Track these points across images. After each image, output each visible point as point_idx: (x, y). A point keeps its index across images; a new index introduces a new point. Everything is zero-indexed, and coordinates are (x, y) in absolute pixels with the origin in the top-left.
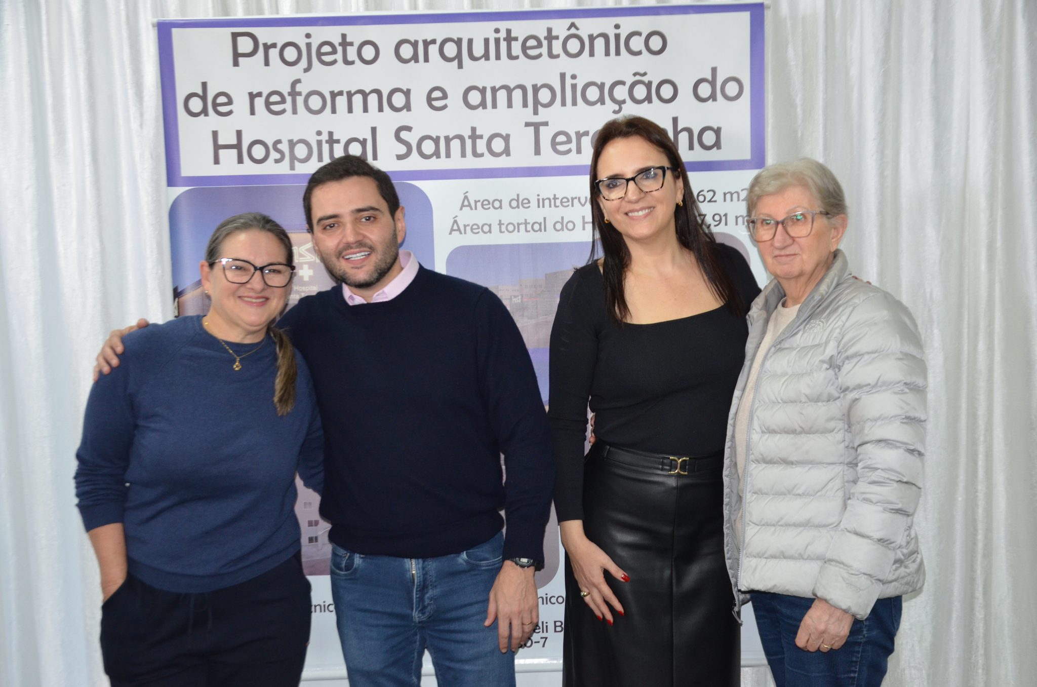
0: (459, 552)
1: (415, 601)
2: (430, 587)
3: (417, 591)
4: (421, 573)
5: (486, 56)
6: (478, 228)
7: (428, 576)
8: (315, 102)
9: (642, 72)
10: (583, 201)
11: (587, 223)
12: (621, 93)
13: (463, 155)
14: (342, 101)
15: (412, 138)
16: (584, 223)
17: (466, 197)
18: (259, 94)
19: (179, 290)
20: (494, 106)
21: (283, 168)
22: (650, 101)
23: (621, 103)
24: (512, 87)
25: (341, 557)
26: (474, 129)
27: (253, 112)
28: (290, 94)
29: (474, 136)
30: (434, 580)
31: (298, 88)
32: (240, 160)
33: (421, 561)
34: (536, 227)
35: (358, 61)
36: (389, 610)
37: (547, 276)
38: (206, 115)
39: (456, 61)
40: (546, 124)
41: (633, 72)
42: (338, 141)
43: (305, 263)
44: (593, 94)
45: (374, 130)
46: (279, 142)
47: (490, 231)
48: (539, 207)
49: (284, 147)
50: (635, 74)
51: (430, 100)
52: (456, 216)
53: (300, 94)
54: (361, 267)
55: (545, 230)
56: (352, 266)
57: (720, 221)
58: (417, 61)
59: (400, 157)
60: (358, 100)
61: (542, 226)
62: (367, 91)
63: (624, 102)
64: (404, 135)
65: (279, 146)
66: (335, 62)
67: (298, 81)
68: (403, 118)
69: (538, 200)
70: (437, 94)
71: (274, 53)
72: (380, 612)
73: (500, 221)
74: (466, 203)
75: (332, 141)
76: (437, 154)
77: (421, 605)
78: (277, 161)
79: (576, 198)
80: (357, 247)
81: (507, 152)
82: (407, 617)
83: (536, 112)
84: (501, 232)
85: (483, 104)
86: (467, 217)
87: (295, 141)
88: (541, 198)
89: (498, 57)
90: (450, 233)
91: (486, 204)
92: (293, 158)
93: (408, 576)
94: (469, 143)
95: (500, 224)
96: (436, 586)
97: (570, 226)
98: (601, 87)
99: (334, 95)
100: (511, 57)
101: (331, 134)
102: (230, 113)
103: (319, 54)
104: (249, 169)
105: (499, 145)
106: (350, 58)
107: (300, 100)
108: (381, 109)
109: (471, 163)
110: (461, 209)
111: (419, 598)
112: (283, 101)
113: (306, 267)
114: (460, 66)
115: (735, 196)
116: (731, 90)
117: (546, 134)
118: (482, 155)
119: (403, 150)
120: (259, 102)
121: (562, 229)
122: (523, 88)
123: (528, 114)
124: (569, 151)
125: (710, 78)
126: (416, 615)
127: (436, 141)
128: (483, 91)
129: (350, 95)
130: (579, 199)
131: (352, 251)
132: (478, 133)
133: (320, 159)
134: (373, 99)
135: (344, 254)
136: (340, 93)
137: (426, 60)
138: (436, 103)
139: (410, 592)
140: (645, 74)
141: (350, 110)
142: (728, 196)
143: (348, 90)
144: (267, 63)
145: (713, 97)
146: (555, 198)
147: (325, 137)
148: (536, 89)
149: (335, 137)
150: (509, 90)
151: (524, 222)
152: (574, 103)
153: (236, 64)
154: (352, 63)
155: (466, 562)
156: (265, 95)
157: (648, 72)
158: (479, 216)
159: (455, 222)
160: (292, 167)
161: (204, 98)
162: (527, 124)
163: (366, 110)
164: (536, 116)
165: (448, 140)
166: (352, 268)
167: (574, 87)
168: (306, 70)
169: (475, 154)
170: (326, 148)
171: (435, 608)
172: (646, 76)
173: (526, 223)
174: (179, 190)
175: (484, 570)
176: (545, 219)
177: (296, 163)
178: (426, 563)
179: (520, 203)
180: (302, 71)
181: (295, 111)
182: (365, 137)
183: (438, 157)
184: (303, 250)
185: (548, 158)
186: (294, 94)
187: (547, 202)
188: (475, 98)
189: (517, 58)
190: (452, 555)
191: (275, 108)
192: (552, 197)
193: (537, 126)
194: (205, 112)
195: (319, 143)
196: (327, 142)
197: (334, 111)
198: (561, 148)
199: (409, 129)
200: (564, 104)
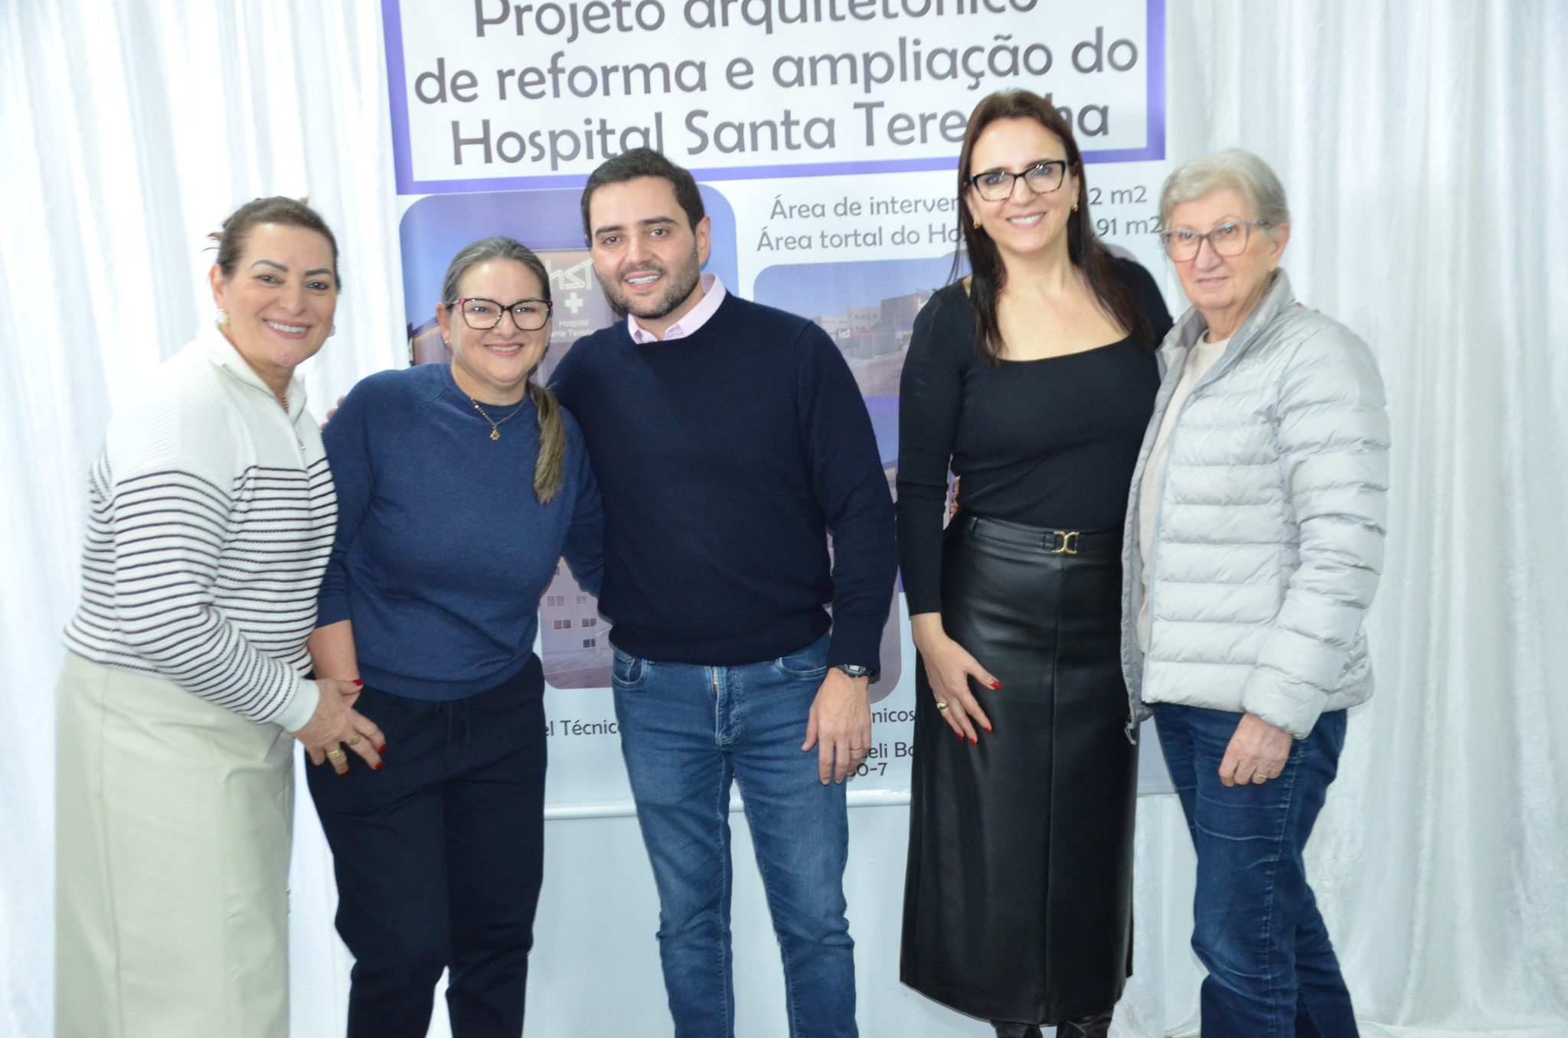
0: (772, 658)
1: (717, 719)
2: (736, 702)
3: (719, 707)
4: (725, 685)
5: (803, 17)
6: (795, 242)
7: (733, 688)
8: (583, 82)
9: (1006, 34)
10: (929, 206)
11: (936, 233)
12: (978, 62)
13: (775, 146)
14: (616, 80)
15: (707, 125)
16: (931, 234)
17: (778, 202)
18: (511, 73)
19: (415, 327)
20: (814, 82)
21: (543, 168)
22: (1016, 73)
23: (978, 76)
24: (837, 56)
25: (625, 663)
26: (787, 114)
27: (503, 96)
28: (550, 71)
29: (788, 123)
30: (741, 692)
31: (561, 63)
32: (488, 159)
33: (724, 669)
34: (870, 240)
35: (636, 27)
36: (686, 730)
37: (884, 303)
38: (444, 100)
39: (764, 25)
40: (881, 105)
41: (995, 35)
42: (612, 132)
43: (572, 291)
44: (942, 64)
45: (658, 117)
46: (537, 134)
47: (809, 246)
48: (872, 213)
49: (544, 140)
50: (997, 38)
51: (730, 75)
52: (766, 228)
53: (563, 71)
54: (647, 294)
55: (881, 244)
56: (637, 292)
57: (1107, 228)
58: (713, 25)
59: (693, 151)
60: (637, 77)
61: (876, 239)
62: (650, 66)
63: (982, 74)
64: (697, 122)
65: (537, 139)
66: (607, 28)
67: (561, 54)
68: (696, 100)
69: (872, 205)
70: (739, 68)
71: (529, 18)
72: (676, 733)
73: (823, 233)
74: (778, 210)
75: (604, 132)
76: (740, 145)
77: (725, 726)
78: (535, 159)
79: (920, 201)
80: (643, 269)
81: (830, 141)
82: (709, 740)
83: (868, 90)
84: (824, 246)
85: (799, 80)
86: (780, 228)
87: (557, 133)
88: (875, 201)
89: (818, 18)
90: (759, 249)
91: (804, 211)
92: (555, 154)
93: (709, 688)
94: (781, 131)
95: (823, 236)
96: (744, 701)
97: (913, 237)
98: (953, 55)
99: (606, 72)
100: (834, 17)
101: (603, 122)
102: (474, 97)
103: (587, 19)
104: (499, 169)
105: (819, 133)
106: (626, 23)
107: (563, 79)
108: (667, 89)
109: (784, 157)
110: (772, 217)
111: (722, 715)
112: (542, 80)
113: (573, 295)
114: (769, 30)
115: (1126, 196)
116: (1123, 55)
117: (881, 118)
118: (798, 147)
119: (696, 141)
120: (511, 83)
121: (903, 242)
122: (851, 58)
123: (858, 93)
124: (911, 140)
125: (1093, 40)
126: (719, 737)
127: (740, 129)
128: (799, 63)
129: (627, 71)
130: (925, 202)
131: (637, 273)
132: (793, 118)
133: (590, 155)
134: (657, 76)
135: (626, 277)
136: (615, 69)
137: (725, 23)
138: (738, 80)
139: (711, 709)
140: (1009, 38)
141: (628, 91)
142: (1117, 197)
143: (625, 64)
144: (520, 32)
145: (1098, 66)
146: (893, 202)
147: (595, 127)
148: (868, 59)
149: (609, 127)
150: (834, 62)
151: (853, 233)
152: (918, 77)
153: (481, 33)
154: (630, 29)
155: (782, 671)
156: (518, 73)
157: (1013, 34)
158: (796, 226)
159: (765, 234)
160: (555, 167)
161: (440, 79)
162: (857, 106)
163: (647, 90)
164: (868, 95)
165: (754, 128)
166: (637, 294)
167: (917, 55)
168: (571, 39)
169: (790, 145)
170: (597, 140)
171: (743, 729)
172: (1010, 40)
173: (856, 235)
174: (412, 199)
175: (805, 681)
176: (880, 229)
177: (559, 160)
178: (731, 672)
179: (848, 208)
180: (566, 41)
181: (557, 94)
182: (647, 126)
183: (742, 149)
184: (570, 274)
185: (884, 150)
186: (555, 71)
187: (883, 207)
188: (788, 72)
189: (843, 18)
190: (765, 663)
191: (530, 89)
192: (889, 200)
193: (869, 108)
194: (442, 96)
195: (589, 135)
196: (598, 133)
197: (607, 92)
198: (900, 136)
199: (704, 114)
200: (904, 78)
